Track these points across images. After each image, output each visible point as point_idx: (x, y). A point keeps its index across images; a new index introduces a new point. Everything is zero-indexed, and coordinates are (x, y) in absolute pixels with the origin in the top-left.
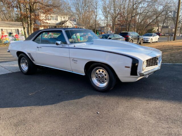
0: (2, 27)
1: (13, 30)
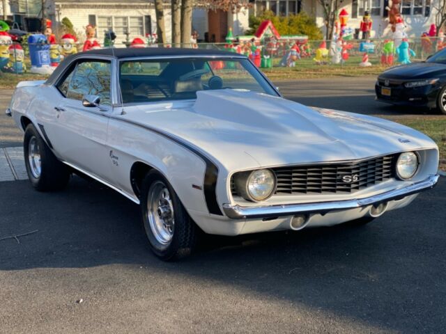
0: (95, 7)
1: (131, 17)
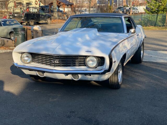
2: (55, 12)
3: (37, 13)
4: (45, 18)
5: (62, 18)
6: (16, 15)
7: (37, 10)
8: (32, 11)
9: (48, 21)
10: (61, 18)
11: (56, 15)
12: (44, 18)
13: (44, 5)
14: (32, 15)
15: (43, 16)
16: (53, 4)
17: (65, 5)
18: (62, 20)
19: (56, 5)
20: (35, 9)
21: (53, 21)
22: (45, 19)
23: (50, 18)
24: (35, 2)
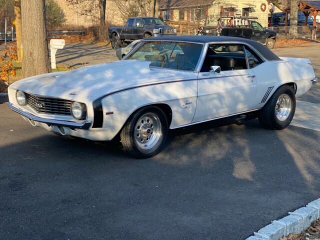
2: (292, 25)
3: (248, 27)
4: (263, 37)
5: (307, 38)
6: (207, 31)
7: (249, 21)
8: (237, 25)
9: (269, 43)
10: (304, 37)
11: (294, 30)
12: (261, 37)
13: (281, 12)
14: (236, 31)
15: (258, 33)
16: (291, 10)
17: (317, 11)
18: (305, 41)
19: (295, 11)
20: (243, 21)
21: (285, 43)
22: (261, 39)
23: (273, 37)
24: (261, 6)
